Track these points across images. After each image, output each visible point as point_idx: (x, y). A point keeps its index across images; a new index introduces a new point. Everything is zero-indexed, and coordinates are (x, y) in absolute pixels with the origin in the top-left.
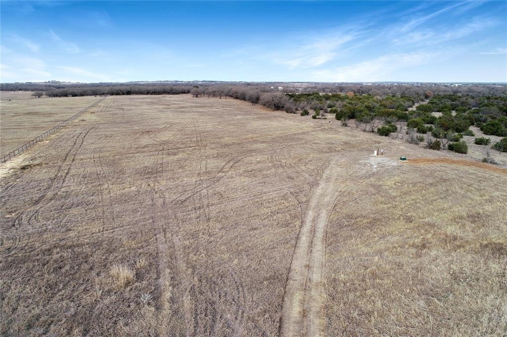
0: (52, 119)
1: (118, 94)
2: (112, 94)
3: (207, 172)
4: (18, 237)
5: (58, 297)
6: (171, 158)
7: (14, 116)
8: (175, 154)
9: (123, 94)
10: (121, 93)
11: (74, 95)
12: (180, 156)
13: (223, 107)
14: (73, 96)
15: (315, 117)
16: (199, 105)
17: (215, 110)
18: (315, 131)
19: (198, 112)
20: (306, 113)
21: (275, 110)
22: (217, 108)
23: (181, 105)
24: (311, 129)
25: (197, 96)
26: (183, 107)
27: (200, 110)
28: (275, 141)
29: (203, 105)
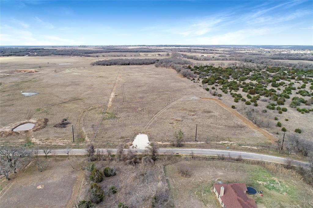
3: (153, 98)
6: (145, 95)
8: (147, 94)
9: (127, 65)
12: (148, 94)
13: (165, 74)
14: (107, 65)
15: (194, 82)
16: (157, 73)
17: (162, 76)
18: (188, 88)
19: (155, 77)
20: (194, 79)
21: (184, 77)
22: (163, 75)
23: (150, 73)
24: (188, 87)
25: (157, 67)
26: (150, 74)
27: (157, 76)
28: (173, 91)
29: (158, 73)
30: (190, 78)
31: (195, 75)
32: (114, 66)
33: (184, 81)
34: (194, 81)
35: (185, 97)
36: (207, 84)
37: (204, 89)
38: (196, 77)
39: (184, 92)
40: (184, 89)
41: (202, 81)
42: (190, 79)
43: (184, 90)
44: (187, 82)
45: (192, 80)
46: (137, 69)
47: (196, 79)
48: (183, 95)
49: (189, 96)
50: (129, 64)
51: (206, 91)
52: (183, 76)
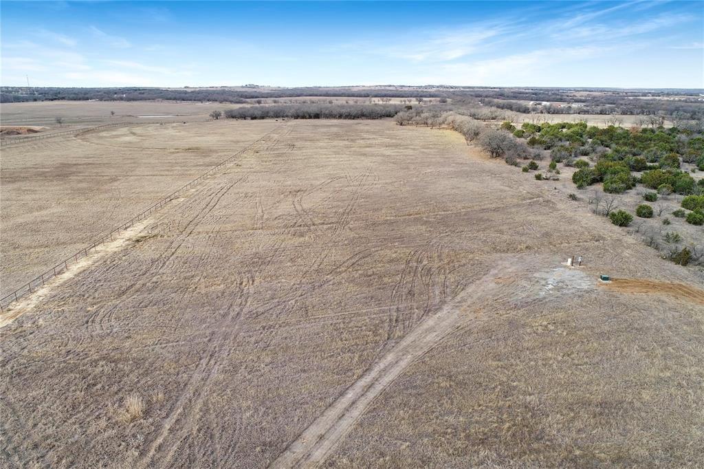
0: (207, 160)
1: (303, 117)
2: (297, 117)
4: (83, 338)
5: (73, 420)
6: (294, 241)
7: (173, 153)
9: (310, 117)
10: (308, 117)
11: (254, 118)
12: (306, 238)
13: (423, 147)
14: (252, 119)
15: (538, 177)
16: (394, 141)
17: (410, 152)
18: (518, 205)
19: (384, 156)
20: (534, 167)
21: (492, 157)
22: (414, 149)
23: (369, 142)
24: (515, 201)
25: (401, 124)
26: (369, 146)
27: (388, 152)
28: (444, 222)
29: (399, 142)
30: (518, 160)
31: (533, 151)
32: (273, 121)
33: (492, 173)
34: (537, 173)
35: (509, 265)
36: (599, 187)
37: (594, 212)
38: (538, 157)
39: (501, 232)
40: (496, 210)
41: (575, 175)
42: (516, 165)
43: (497, 217)
44: (504, 175)
45: (525, 170)
46: (335, 130)
47: (544, 164)
48: (495, 250)
49: (529, 258)
50: (317, 116)
51: (616, 228)
52: (489, 154)
